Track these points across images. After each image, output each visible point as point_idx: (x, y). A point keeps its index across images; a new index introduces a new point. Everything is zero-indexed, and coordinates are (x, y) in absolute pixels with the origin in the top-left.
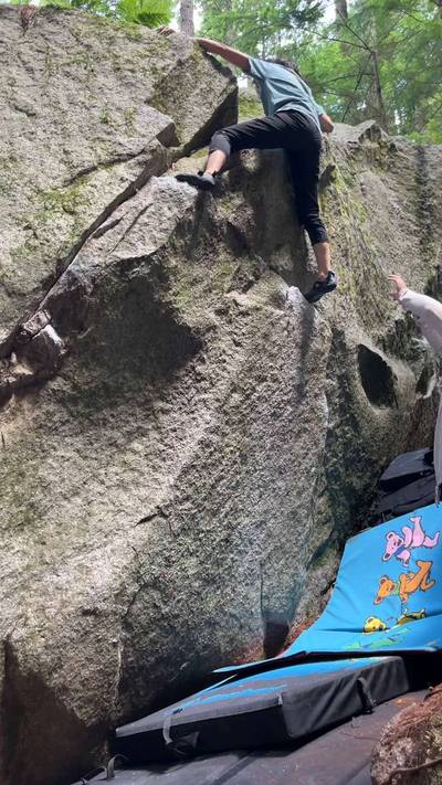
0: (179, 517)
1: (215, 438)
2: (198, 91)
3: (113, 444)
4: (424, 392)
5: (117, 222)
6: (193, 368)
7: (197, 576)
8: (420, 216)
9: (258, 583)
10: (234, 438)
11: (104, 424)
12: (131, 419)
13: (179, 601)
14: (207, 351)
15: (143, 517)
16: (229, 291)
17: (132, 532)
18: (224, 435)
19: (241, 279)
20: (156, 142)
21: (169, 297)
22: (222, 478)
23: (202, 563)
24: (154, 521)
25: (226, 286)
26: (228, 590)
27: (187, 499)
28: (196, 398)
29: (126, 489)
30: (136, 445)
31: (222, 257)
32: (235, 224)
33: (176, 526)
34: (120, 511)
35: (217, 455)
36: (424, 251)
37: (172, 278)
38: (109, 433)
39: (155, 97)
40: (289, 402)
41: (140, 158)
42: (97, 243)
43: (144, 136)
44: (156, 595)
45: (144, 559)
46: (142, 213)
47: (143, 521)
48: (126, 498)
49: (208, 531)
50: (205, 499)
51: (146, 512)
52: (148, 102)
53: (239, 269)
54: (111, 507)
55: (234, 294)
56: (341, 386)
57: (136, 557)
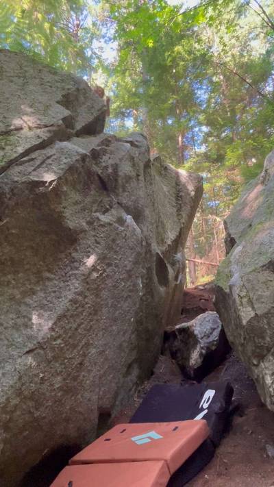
0: (53, 349)
1: (80, 298)
2: (86, 106)
3: (12, 298)
4: (177, 281)
5: (33, 159)
6: (70, 254)
7: (60, 389)
8: (177, 200)
9: (97, 390)
10: (91, 299)
11: (8, 285)
12: (26, 282)
13: (46, 407)
14: (79, 245)
15: (28, 349)
16: (95, 212)
17: (19, 361)
18: (86, 297)
19: (102, 206)
20: (61, 122)
21: (60, 208)
22: (82, 323)
23: (64, 379)
24: (35, 352)
25: (94, 209)
26: (79, 396)
27: (59, 337)
28: (70, 273)
29: (18, 330)
30: (28, 300)
31: (92, 193)
32: (101, 176)
33: (50, 355)
34: (12, 345)
35: (80, 309)
36: (178, 215)
37: (63, 197)
38: (10, 291)
39: (62, 101)
40: (123, 279)
41: (50, 128)
42: (18, 169)
43: (54, 118)
44: (31, 404)
45: (25, 379)
46: (48, 158)
47: (28, 352)
48: (17, 336)
49: (70, 358)
50: (70, 337)
51: (30, 346)
52: (58, 102)
53: (101, 201)
54: (6, 342)
55: (98, 214)
56: (148, 274)
57: (20, 378)
